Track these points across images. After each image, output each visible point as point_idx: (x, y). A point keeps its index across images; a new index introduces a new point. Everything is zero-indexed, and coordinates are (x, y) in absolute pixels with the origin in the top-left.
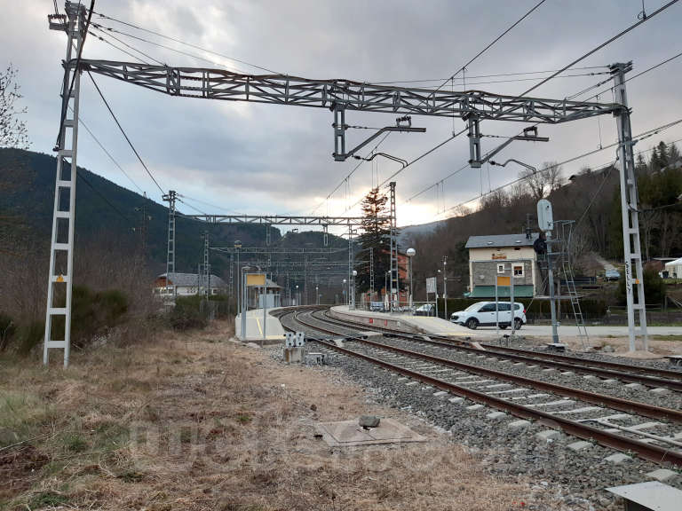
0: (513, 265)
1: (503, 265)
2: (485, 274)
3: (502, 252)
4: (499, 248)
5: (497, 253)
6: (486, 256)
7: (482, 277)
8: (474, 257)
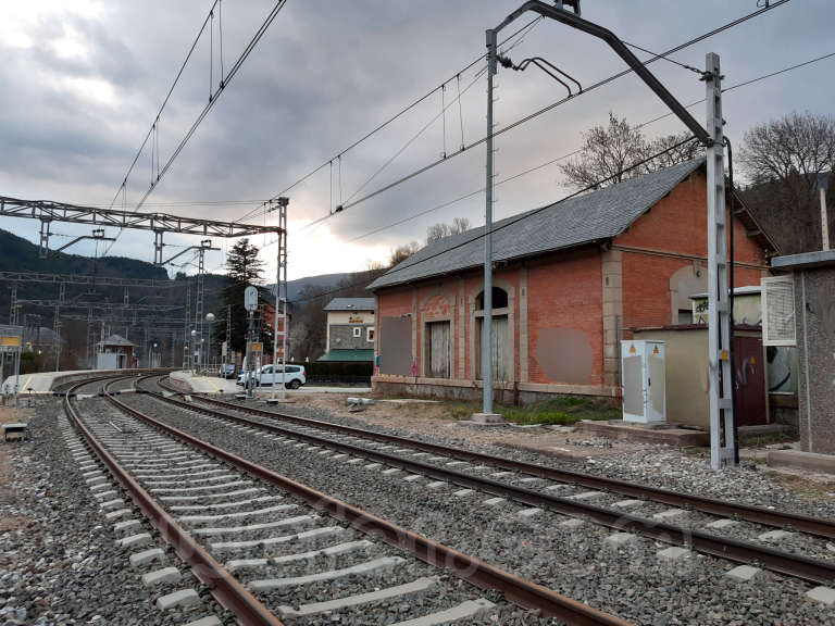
0: (369, 329)
1: (359, 329)
2: (341, 337)
3: (359, 315)
4: (356, 312)
5: (354, 316)
6: (343, 320)
7: (338, 340)
8: (332, 320)
